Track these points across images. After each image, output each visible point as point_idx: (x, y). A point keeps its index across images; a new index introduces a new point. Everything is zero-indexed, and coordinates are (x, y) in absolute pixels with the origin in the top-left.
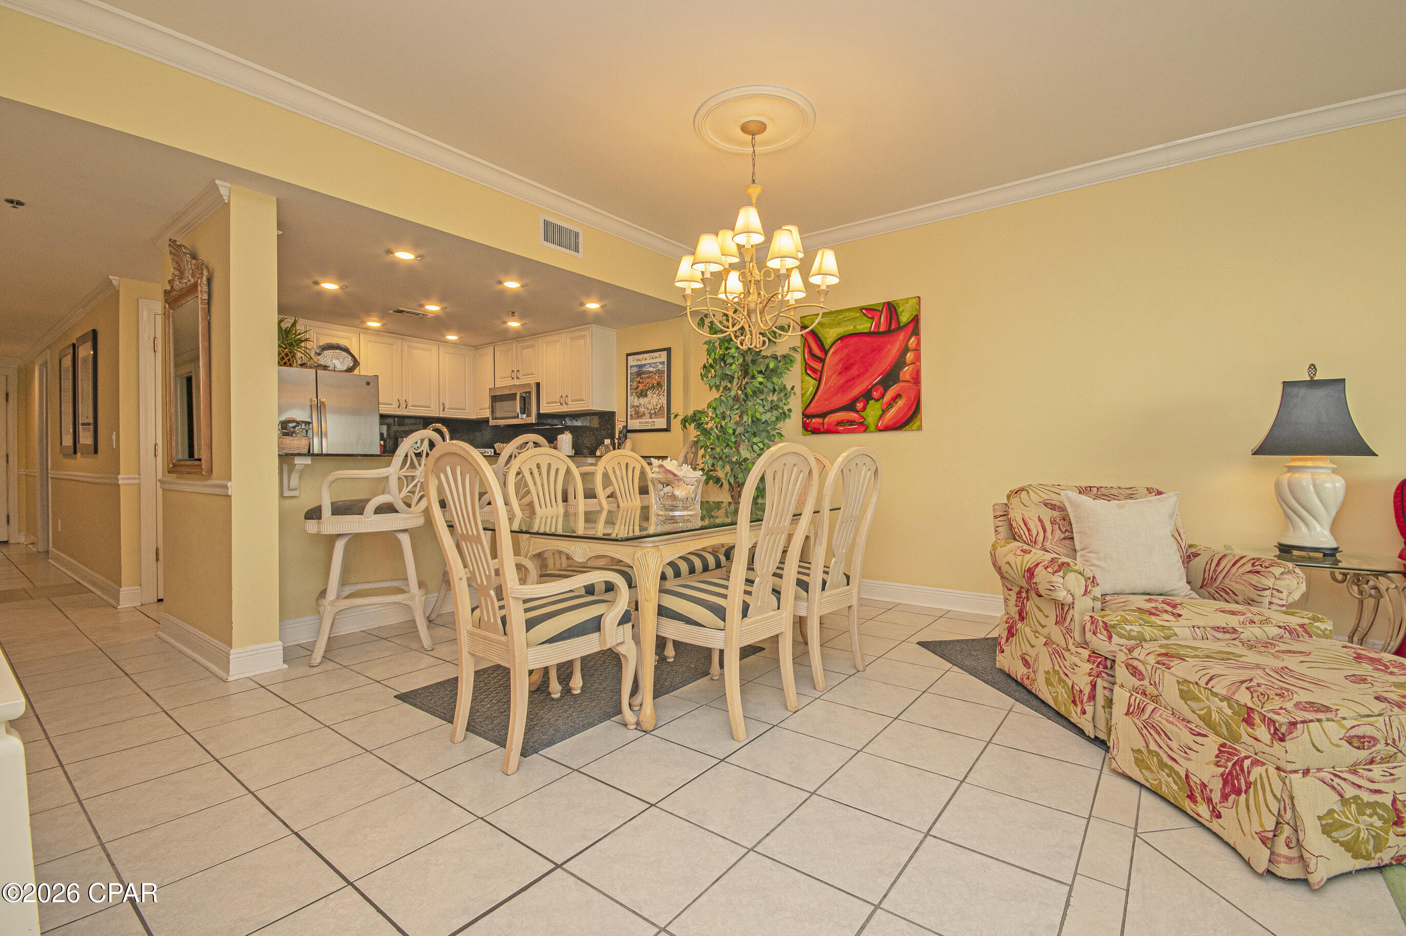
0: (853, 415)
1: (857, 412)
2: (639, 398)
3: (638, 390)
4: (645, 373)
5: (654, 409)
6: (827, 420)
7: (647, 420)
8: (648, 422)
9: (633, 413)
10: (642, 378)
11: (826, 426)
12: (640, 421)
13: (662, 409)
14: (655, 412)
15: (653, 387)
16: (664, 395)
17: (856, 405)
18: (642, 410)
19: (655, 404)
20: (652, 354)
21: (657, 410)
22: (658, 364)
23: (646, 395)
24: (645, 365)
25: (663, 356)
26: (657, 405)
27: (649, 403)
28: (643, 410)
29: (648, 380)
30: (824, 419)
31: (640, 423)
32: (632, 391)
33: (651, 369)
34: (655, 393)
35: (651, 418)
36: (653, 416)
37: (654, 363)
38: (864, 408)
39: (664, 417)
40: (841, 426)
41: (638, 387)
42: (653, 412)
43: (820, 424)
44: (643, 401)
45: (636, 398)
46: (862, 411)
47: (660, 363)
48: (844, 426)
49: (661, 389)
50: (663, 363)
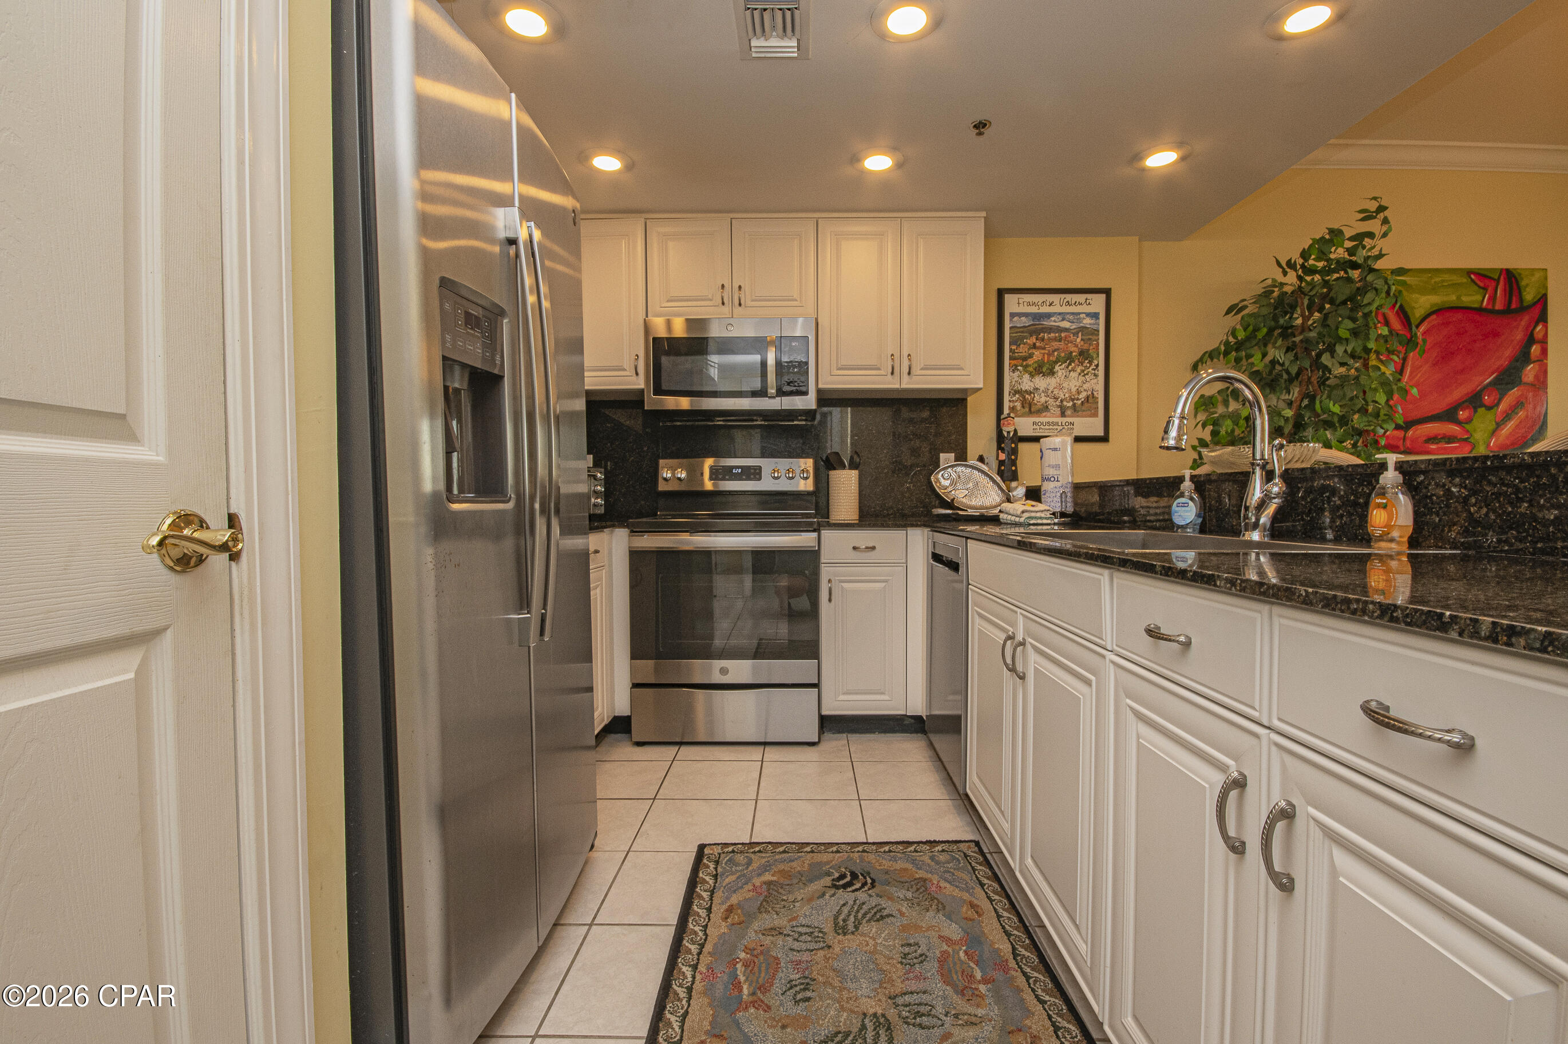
0: (1454, 429)
1: (1458, 423)
2: (1032, 376)
3: (1030, 362)
4: (1050, 330)
5: (1073, 400)
6: (1410, 433)
7: (1055, 420)
8: (1057, 424)
9: (1018, 405)
10: (1043, 339)
11: (1408, 443)
12: (1037, 420)
13: (1091, 400)
14: (1074, 405)
15: (1069, 359)
16: (1096, 375)
17: (1457, 414)
18: (1040, 399)
19: (1074, 390)
20: (1069, 297)
21: (1079, 402)
22: (1082, 316)
23: (1052, 373)
24: (1048, 316)
25: (1097, 303)
26: (1079, 392)
27: (1060, 387)
28: (1043, 399)
29: (1056, 345)
30: (1406, 432)
31: (1034, 423)
32: (1014, 362)
33: (1066, 324)
34: (1073, 370)
35: (1063, 414)
36: (1068, 412)
37: (1073, 314)
38: (1469, 420)
39: (1095, 415)
40: (1433, 443)
41: (1031, 356)
42: (1070, 404)
43: (1399, 439)
44: (1041, 382)
45: (1027, 376)
46: (1467, 423)
47: (1088, 315)
48: (1437, 443)
49: (1090, 363)
50: (1095, 316)
